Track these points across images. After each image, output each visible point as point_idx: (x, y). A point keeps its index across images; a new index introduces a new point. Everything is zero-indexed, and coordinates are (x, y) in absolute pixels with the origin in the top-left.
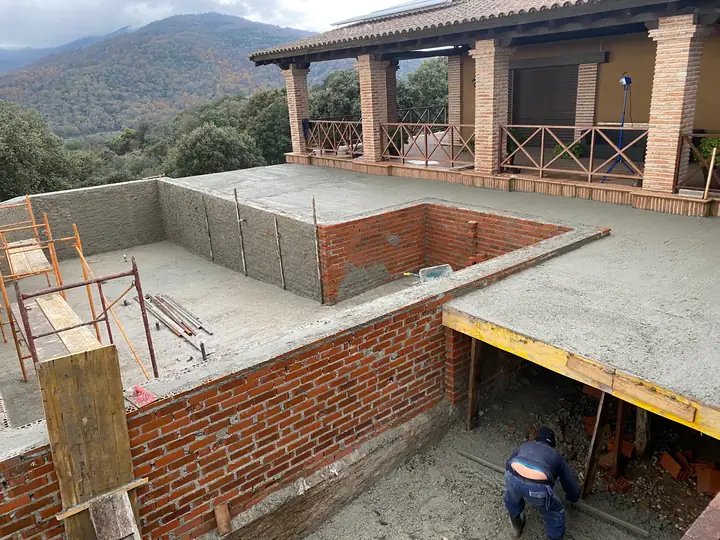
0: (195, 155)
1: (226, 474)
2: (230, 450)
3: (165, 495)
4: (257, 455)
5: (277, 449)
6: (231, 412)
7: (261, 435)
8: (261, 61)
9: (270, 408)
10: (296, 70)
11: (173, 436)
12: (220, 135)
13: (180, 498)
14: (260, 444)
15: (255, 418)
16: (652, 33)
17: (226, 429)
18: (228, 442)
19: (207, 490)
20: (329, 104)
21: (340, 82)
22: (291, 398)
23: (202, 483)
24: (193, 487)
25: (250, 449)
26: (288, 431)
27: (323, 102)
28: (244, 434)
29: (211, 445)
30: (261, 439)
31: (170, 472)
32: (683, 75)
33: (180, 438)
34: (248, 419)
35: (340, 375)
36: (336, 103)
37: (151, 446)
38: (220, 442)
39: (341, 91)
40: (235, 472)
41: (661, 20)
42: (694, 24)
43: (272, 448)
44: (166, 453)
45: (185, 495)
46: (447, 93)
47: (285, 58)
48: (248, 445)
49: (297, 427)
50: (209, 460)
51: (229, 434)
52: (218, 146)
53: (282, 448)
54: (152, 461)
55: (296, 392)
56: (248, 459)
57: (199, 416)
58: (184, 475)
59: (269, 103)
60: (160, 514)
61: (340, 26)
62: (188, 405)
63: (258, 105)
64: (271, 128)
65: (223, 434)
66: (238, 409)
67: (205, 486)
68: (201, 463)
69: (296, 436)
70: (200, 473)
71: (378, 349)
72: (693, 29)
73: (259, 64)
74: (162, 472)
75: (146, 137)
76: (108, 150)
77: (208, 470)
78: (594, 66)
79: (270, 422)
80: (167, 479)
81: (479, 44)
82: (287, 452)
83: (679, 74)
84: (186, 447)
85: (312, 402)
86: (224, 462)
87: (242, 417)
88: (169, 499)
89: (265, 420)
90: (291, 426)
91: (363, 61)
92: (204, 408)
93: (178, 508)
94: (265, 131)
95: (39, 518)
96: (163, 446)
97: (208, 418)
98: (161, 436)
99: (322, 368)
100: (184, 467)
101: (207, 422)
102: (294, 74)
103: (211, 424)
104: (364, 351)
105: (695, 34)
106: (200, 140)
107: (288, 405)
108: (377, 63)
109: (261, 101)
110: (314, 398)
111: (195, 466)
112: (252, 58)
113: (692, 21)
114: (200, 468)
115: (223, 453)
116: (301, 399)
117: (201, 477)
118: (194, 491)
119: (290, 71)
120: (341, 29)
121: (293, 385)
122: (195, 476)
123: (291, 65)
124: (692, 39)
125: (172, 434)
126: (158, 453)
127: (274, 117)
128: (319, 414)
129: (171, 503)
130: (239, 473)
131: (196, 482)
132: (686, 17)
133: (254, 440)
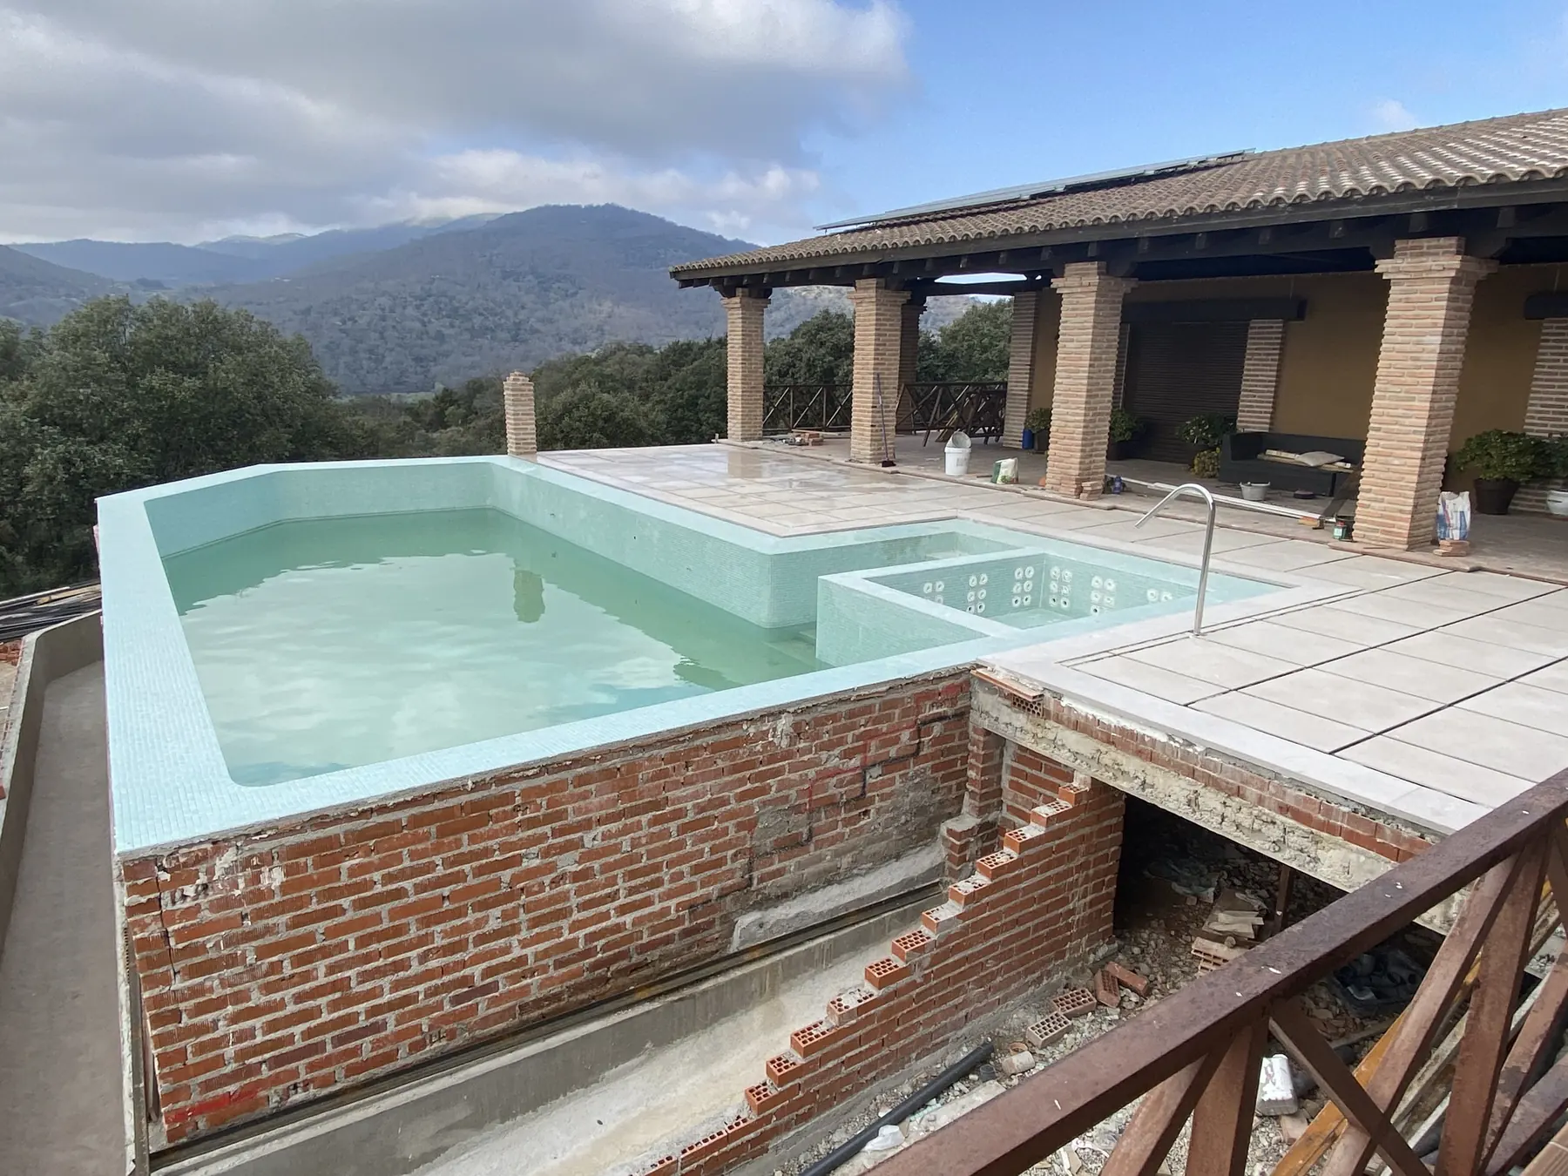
0: (559, 436)
1: (566, 936)
2: (578, 893)
3: (458, 957)
4: (622, 910)
5: (657, 907)
6: (586, 825)
7: (632, 875)
8: (688, 279)
9: (652, 830)
10: (746, 300)
11: (487, 852)
12: (605, 407)
13: (484, 965)
14: (632, 891)
15: (625, 842)
16: (1383, 266)
17: (576, 854)
18: (576, 877)
19: (531, 960)
20: (797, 363)
21: (820, 329)
22: (690, 817)
23: (524, 944)
24: (506, 950)
25: (613, 897)
26: (681, 875)
27: (787, 359)
28: (606, 868)
29: (547, 880)
30: (633, 883)
31: (471, 917)
32: (1434, 341)
33: (497, 857)
34: (613, 841)
35: (778, 791)
36: (811, 365)
37: (447, 863)
38: (562, 877)
39: (822, 344)
40: (581, 934)
41: (1399, 244)
42: (1458, 253)
43: (648, 902)
44: (471, 881)
45: (494, 962)
46: (1006, 366)
47: (731, 277)
48: (608, 890)
49: (696, 870)
50: (539, 905)
51: (579, 863)
52: (600, 423)
53: (665, 904)
54: (446, 891)
55: (701, 809)
56: (606, 916)
57: (532, 823)
58: (494, 924)
59: (695, 360)
60: (446, 987)
61: (830, 231)
62: (518, 800)
63: (675, 363)
64: (692, 404)
65: (568, 863)
66: (599, 822)
67: (529, 951)
68: (527, 908)
69: (691, 887)
70: (524, 926)
71: (848, 755)
72: (1456, 262)
73: (686, 284)
74: (459, 913)
75: (477, 403)
76: (409, 419)
77: (535, 923)
78: (1277, 325)
79: (651, 854)
80: (465, 928)
81: (1070, 268)
82: (673, 915)
83: (1427, 339)
84: (506, 875)
85: (725, 831)
86: (563, 914)
87: (605, 837)
88: (464, 964)
89: (642, 850)
90: (685, 868)
91: (866, 289)
92: (543, 811)
93: (478, 983)
94: (680, 406)
95: (251, 958)
96: (467, 867)
97: (547, 829)
98: (465, 849)
99: (747, 774)
100: (497, 912)
101: (544, 837)
102: (743, 307)
103: (551, 841)
104: (824, 755)
105: (1458, 271)
106: (570, 412)
107: (682, 830)
108: (889, 293)
109: (682, 353)
110: (730, 824)
111: (514, 913)
112: (674, 274)
113: (1454, 249)
114: (523, 916)
115: (564, 897)
116: (707, 822)
117: (524, 934)
118: (507, 958)
119: (737, 300)
120: (832, 235)
121: (696, 795)
122: (514, 930)
123: (739, 291)
124: (1454, 281)
125: (486, 849)
126: (459, 877)
127: (701, 385)
128: (735, 855)
129: (467, 971)
130: (590, 938)
131: (514, 940)
132: (1442, 241)
133: (620, 881)
